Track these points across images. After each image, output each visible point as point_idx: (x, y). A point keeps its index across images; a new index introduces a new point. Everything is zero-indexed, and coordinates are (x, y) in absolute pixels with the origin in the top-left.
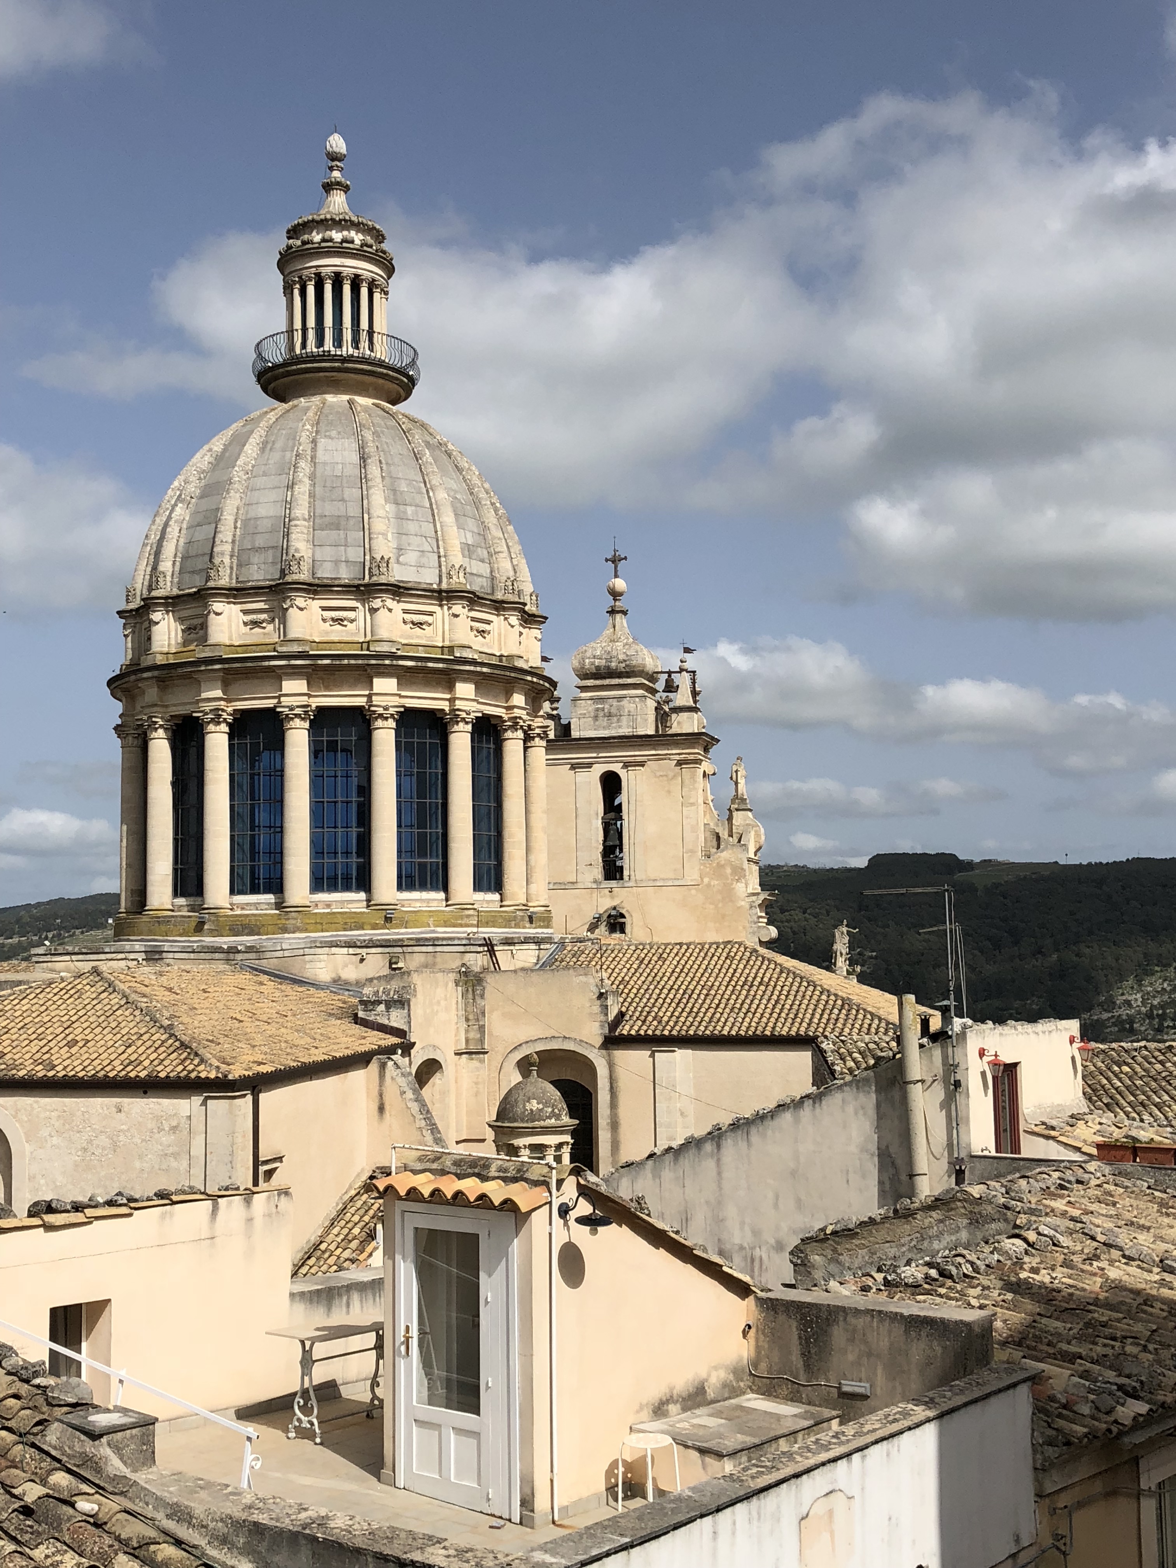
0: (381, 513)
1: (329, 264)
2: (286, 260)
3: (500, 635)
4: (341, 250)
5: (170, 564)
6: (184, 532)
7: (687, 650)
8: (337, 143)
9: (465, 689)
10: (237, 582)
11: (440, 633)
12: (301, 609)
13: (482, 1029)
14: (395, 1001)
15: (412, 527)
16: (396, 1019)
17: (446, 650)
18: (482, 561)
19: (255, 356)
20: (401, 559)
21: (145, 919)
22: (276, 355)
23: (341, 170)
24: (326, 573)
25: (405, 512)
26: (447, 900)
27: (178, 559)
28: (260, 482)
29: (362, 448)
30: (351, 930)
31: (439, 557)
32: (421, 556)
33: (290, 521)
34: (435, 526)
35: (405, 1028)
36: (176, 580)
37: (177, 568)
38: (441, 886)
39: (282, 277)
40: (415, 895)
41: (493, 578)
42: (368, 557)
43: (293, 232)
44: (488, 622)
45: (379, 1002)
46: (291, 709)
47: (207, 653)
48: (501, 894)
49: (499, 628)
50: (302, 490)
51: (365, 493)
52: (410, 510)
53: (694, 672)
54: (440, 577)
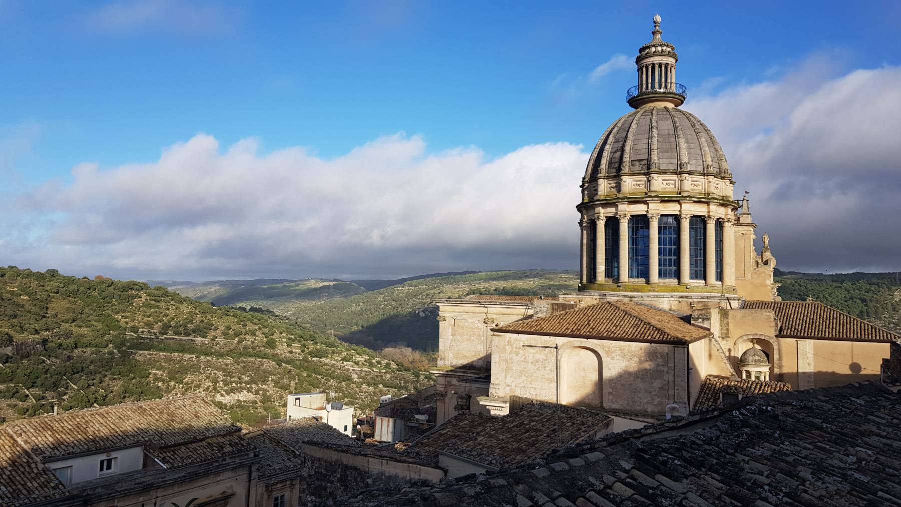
0: (684, 147)
1: (656, 60)
2: (638, 60)
3: (722, 189)
4: (662, 54)
5: (605, 165)
6: (609, 154)
7: (746, 192)
8: (658, 18)
9: (713, 207)
10: (631, 171)
11: (704, 188)
12: (656, 180)
13: (727, 329)
14: (706, 319)
15: (693, 151)
16: (706, 325)
17: (706, 194)
18: (716, 163)
19: (627, 94)
20: (690, 163)
21: (596, 285)
22: (635, 93)
23: (659, 26)
24: (663, 167)
25: (691, 146)
26: (705, 283)
27: (607, 164)
28: (640, 137)
29: (674, 123)
30: (675, 292)
31: (703, 161)
32: (696, 162)
33: (651, 150)
34: (701, 151)
35: (709, 327)
36: (607, 171)
37: (607, 166)
38: (702, 277)
39: (637, 66)
40: (695, 281)
41: (720, 169)
42: (679, 162)
43: (641, 50)
44: (719, 184)
45: (699, 318)
46: (652, 214)
47: (621, 196)
48: (722, 282)
49: (723, 186)
50: (655, 140)
51: (677, 140)
52: (692, 145)
53: (748, 200)
54: (704, 169)
